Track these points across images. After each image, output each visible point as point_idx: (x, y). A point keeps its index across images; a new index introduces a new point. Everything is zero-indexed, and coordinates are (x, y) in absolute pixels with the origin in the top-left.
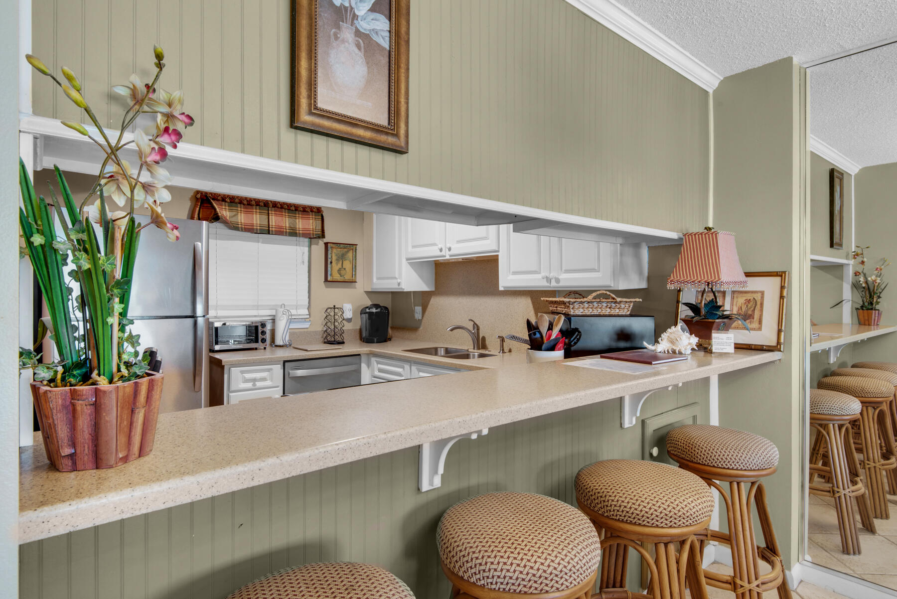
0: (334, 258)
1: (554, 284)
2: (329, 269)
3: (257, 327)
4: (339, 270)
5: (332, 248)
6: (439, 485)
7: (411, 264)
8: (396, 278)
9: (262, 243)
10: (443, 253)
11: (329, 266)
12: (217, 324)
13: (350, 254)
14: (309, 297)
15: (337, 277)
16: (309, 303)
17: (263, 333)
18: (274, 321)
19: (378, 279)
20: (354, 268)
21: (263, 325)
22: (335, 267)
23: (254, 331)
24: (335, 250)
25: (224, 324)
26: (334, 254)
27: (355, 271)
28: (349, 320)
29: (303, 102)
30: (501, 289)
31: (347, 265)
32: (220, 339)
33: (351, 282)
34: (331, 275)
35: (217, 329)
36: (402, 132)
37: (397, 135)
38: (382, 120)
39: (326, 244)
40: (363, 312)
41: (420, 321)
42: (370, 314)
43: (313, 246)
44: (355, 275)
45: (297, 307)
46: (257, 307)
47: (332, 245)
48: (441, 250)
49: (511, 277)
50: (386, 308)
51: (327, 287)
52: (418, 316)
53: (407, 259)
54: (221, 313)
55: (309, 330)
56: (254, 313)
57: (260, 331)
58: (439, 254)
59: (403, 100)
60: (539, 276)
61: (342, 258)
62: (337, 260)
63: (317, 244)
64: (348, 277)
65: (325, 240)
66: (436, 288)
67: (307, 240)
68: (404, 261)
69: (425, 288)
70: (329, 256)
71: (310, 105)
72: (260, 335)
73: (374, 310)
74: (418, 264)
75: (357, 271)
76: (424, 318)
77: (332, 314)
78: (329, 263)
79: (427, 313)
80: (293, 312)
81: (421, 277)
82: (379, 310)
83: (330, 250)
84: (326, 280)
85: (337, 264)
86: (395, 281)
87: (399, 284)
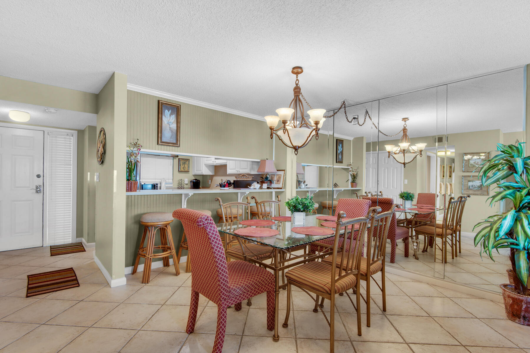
0: (182, 163)
1: (238, 172)
2: (180, 167)
3: (155, 185)
4: (183, 168)
5: (181, 160)
6: (186, 207)
7: (206, 166)
8: (201, 170)
9: (157, 158)
10: (214, 163)
11: (180, 166)
12: (142, 184)
13: (187, 162)
14: (173, 176)
15: (182, 170)
16: (173, 178)
17: (157, 187)
18: (161, 184)
19: (196, 170)
20: (189, 167)
21: (157, 184)
22: (182, 166)
23: (154, 186)
24: (182, 161)
25: (145, 184)
26: (181, 162)
27: (189, 168)
28: (187, 184)
29: (160, 141)
30: (228, 174)
31: (186, 166)
32: (143, 188)
33: (187, 172)
34: (180, 169)
35: (142, 185)
36: (179, 143)
37: (177, 144)
38: (175, 142)
39: (179, 159)
40: (191, 182)
41: (210, 185)
42: (193, 182)
43: (174, 160)
44: (189, 169)
45: (169, 179)
46: (156, 179)
47: (181, 159)
48: (213, 162)
49: (230, 170)
50: (199, 180)
51: (179, 173)
52: (210, 183)
53: (205, 164)
54: (144, 181)
55: (173, 187)
56: (154, 181)
57: (156, 186)
58: (213, 163)
59: (179, 138)
60: (235, 170)
61: (184, 163)
62: (183, 164)
63: (176, 159)
64: (186, 170)
65: (179, 158)
66: (215, 174)
67: (172, 158)
68: (204, 165)
69: (211, 174)
70: (180, 163)
71: (161, 141)
72: (156, 187)
73: (194, 181)
74: (208, 166)
75: (190, 168)
76: (212, 184)
77: (180, 182)
78: (180, 165)
79: (212, 182)
80: (167, 181)
81: (210, 170)
82: (196, 181)
83: (180, 161)
84: (179, 171)
85: (183, 165)
86: (200, 171)
87: (202, 172)
